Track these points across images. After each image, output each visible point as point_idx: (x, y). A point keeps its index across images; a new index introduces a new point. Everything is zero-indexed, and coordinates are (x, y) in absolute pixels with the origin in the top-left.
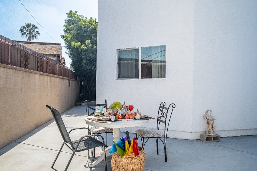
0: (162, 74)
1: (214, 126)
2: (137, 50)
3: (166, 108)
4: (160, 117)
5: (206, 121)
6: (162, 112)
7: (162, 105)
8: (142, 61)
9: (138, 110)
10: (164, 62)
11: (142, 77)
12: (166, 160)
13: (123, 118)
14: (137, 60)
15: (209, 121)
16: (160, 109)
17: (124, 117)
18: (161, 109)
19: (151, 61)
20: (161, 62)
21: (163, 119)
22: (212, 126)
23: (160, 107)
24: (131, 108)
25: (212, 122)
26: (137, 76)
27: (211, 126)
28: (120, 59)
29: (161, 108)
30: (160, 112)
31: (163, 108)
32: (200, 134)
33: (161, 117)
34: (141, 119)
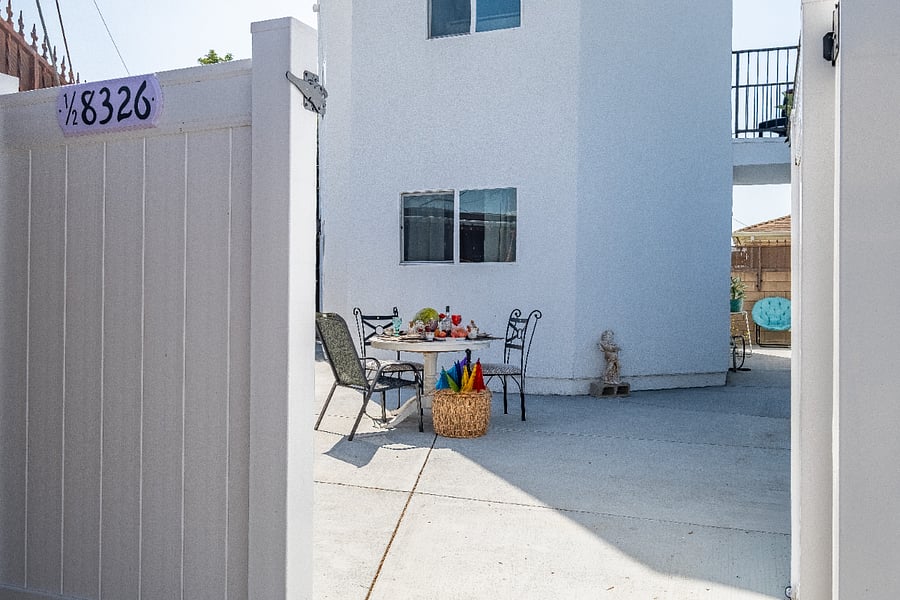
0: (508, 254)
1: (619, 363)
2: (449, 198)
3: (523, 321)
4: (510, 340)
5: (602, 355)
6: (515, 329)
7: (514, 316)
8: (462, 216)
9: (472, 322)
10: (513, 218)
11: (464, 258)
12: (523, 419)
13: (446, 336)
14: (449, 214)
15: (608, 352)
16: (510, 324)
17: (449, 334)
18: (513, 323)
19: (481, 217)
20: (506, 219)
21: (517, 342)
22: (615, 364)
23: (511, 319)
24: (456, 320)
25: (614, 354)
26: (449, 257)
27: (612, 364)
28: (407, 211)
29: (513, 321)
30: (511, 329)
31: (517, 320)
32: (588, 382)
33: (513, 338)
34: (478, 338)
